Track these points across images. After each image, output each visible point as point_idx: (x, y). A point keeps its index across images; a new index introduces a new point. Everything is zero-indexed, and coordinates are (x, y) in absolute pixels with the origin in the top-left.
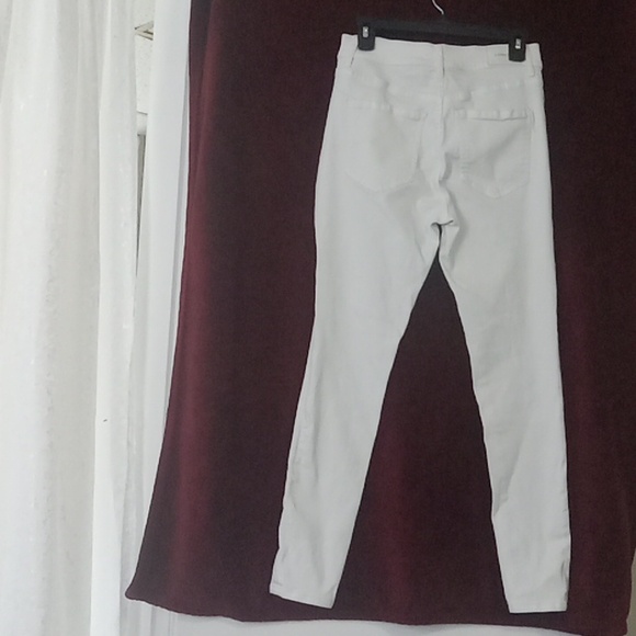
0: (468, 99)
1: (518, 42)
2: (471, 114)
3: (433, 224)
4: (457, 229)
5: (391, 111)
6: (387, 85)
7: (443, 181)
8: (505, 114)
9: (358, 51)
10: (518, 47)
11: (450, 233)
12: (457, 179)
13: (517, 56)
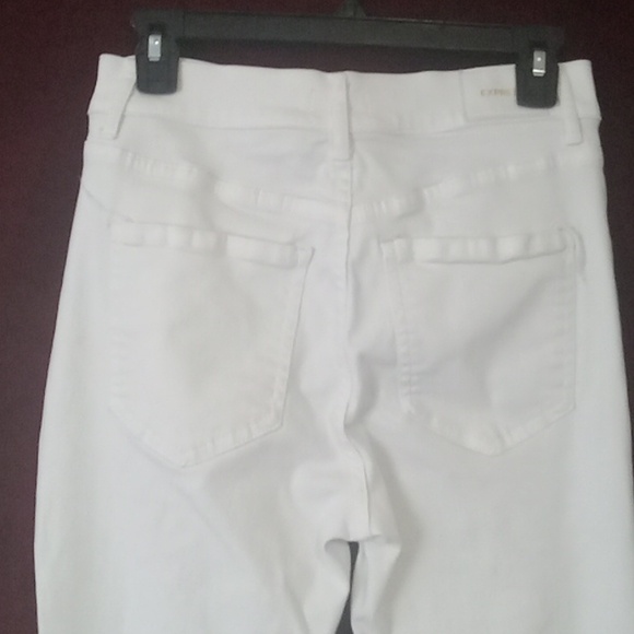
0: (416, 208)
1: (539, 58)
2: (425, 248)
3: (333, 543)
4: (392, 552)
5: (219, 249)
6: (209, 179)
7: (356, 425)
8: (509, 247)
9: (137, 93)
10: (538, 71)
11: (377, 561)
12: (390, 417)
13: (538, 93)
